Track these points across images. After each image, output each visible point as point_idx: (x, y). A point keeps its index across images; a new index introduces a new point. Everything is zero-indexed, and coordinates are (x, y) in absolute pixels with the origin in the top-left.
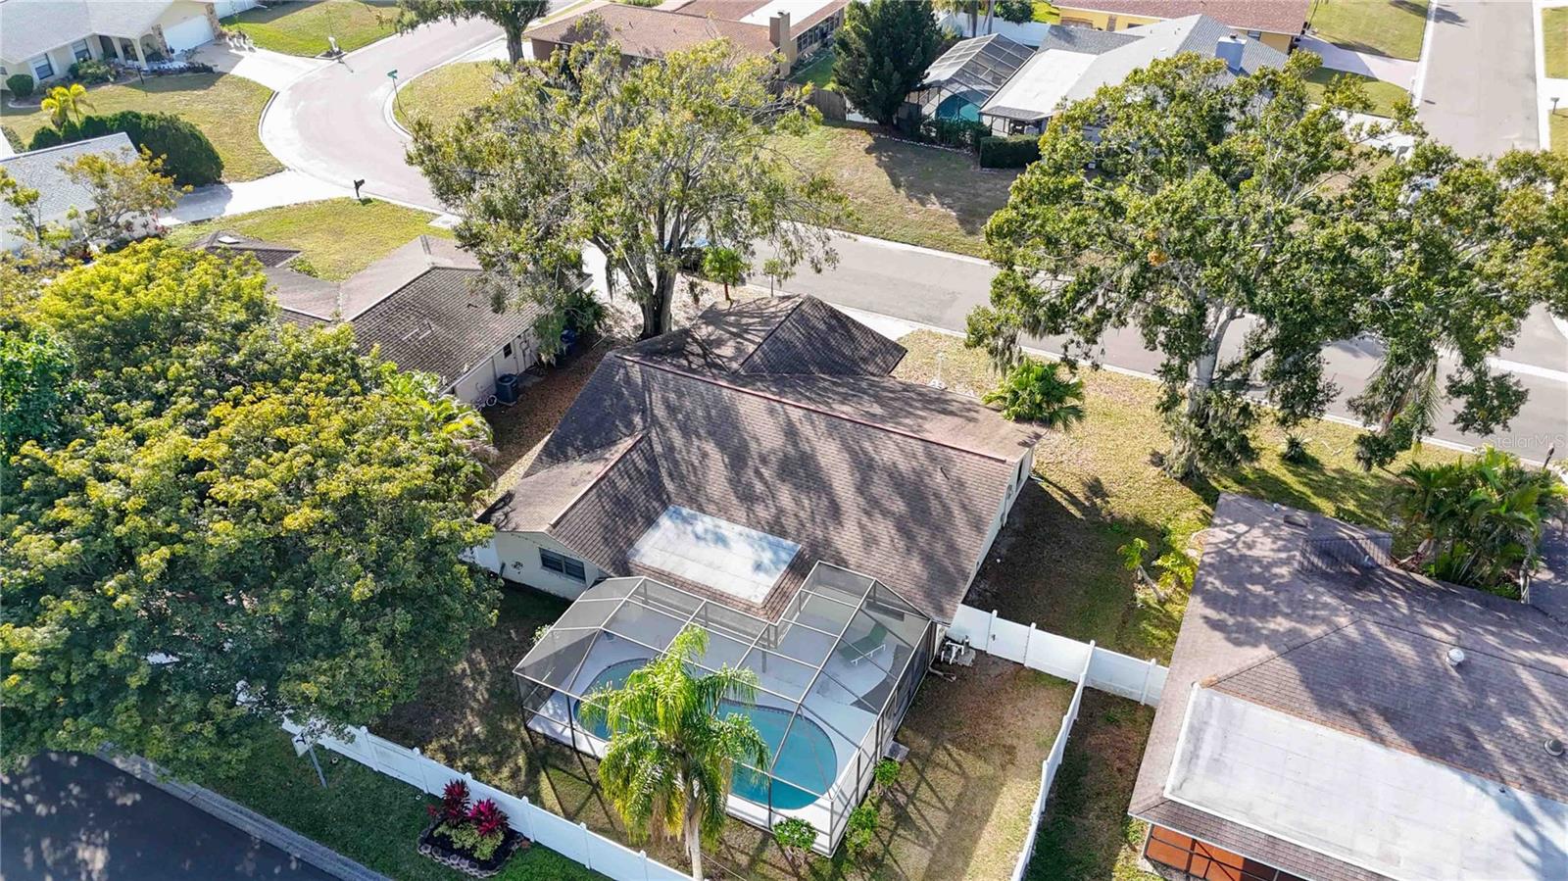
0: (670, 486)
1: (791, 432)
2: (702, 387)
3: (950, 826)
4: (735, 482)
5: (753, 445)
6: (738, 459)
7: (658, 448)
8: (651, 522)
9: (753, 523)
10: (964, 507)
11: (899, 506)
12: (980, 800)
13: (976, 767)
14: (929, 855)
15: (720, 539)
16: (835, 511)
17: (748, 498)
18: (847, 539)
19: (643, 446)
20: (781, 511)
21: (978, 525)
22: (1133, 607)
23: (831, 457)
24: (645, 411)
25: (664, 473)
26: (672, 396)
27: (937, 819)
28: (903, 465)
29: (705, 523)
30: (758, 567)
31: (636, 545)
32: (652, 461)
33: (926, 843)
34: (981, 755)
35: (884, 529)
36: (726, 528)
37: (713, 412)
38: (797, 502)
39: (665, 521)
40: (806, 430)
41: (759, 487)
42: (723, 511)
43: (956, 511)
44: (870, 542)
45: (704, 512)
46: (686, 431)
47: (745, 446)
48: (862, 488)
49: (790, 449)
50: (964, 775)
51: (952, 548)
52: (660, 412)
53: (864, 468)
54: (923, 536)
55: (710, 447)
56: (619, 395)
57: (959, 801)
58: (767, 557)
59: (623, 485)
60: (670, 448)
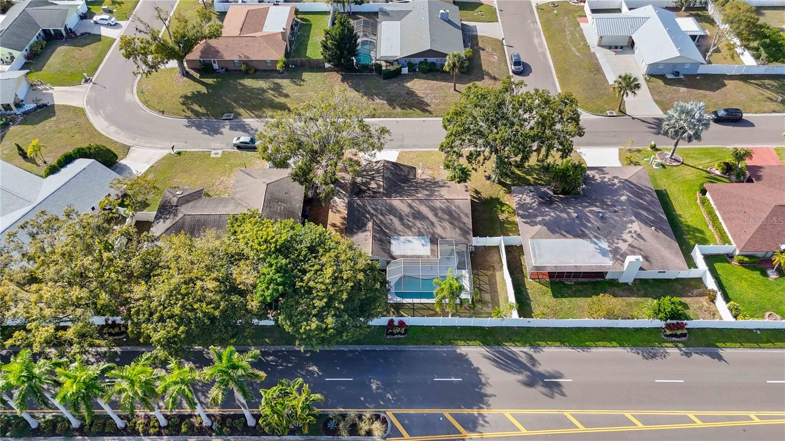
0: (387, 231)
1: (410, 206)
2: (380, 201)
3: (490, 287)
4: (403, 224)
5: (403, 214)
6: (401, 219)
7: (378, 222)
8: (390, 243)
9: (414, 234)
10: (462, 212)
11: (446, 217)
12: (493, 280)
13: (489, 273)
14: (489, 295)
15: (409, 241)
16: (432, 223)
17: (409, 227)
18: (439, 230)
19: (374, 223)
20: (419, 228)
21: (467, 215)
22: (501, 222)
23: (424, 210)
24: (369, 213)
25: (383, 228)
26: (373, 206)
27: (487, 287)
28: (443, 206)
29: (402, 238)
30: (423, 245)
31: (391, 250)
32: (379, 226)
33: (488, 293)
34: (488, 270)
35: (446, 224)
36: (410, 238)
37: (387, 207)
38: (422, 224)
39: (392, 241)
40: (414, 204)
41: (410, 224)
42: (405, 234)
43: (461, 214)
44: (444, 229)
45: (400, 235)
46: (382, 215)
47: (401, 214)
48: (436, 215)
49: (413, 211)
50: (487, 275)
51: (464, 223)
52: (372, 211)
53: (433, 209)
54: (456, 223)
55: (392, 217)
56: (358, 210)
57: (489, 281)
58: (423, 241)
59: (377, 235)
60: (382, 221)
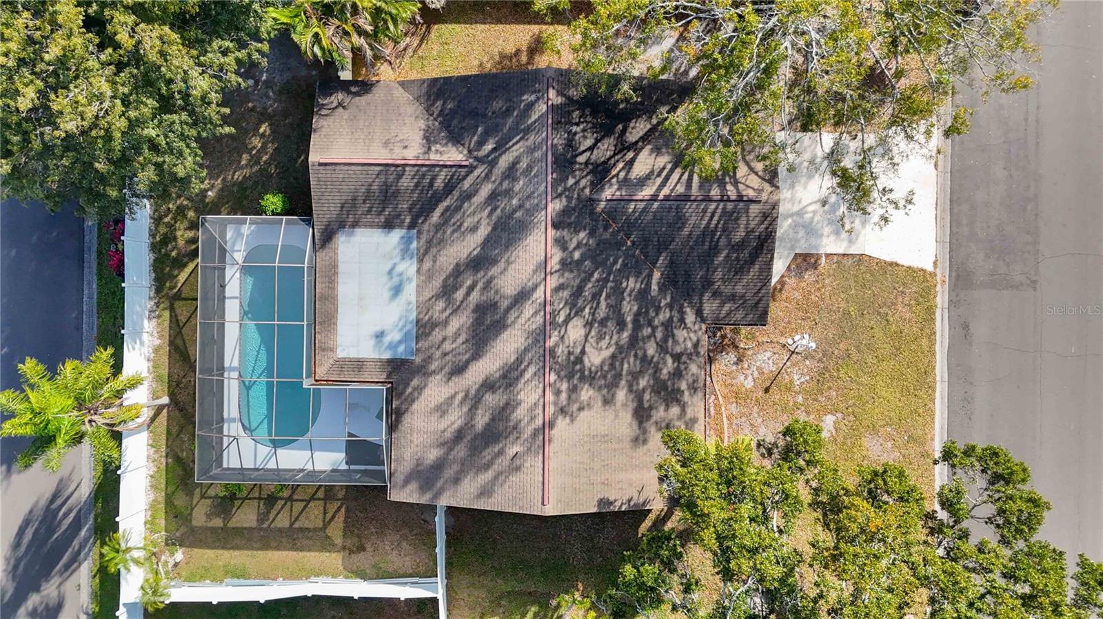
0: (436, 216)
1: (522, 296)
2: (542, 188)
3: (280, 530)
4: (457, 272)
5: (494, 271)
6: (478, 263)
7: (467, 184)
8: (388, 225)
9: (424, 306)
10: (496, 478)
11: (481, 420)
12: (305, 542)
14: (254, 524)
15: (397, 290)
16: (459, 370)
17: (447, 291)
18: (435, 391)
19: (458, 173)
20: (446, 323)
21: (485, 492)
23: (508, 346)
24: (500, 148)
25: (445, 204)
26: (523, 165)
27: (283, 521)
28: (520, 413)
29: (409, 268)
30: (380, 336)
31: (358, 230)
32: (449, 188)
33: (261, 520)
35: (455, 418)
36: (410, 292)
37: (519, 214)
38: (457, 334)
39: (396, 235)
40: (529, 309)
41: (459, 295)
42: (426, 276)
43: (489, 475)
44: (442, 409)
45: (421, 261)
46: (493, 196)
47: (494, 262)
48: (488, 386)
49: (505, 304)
50: (326, 524)
51: (457, 480)
52: (504, 162)
53: (509, 377)
54: (461, 451)
55: (484, 231)
56: (508, 112)
57: (301, 529)
58: (395, 336)
59: (406, 182)
60: (468, 196)
